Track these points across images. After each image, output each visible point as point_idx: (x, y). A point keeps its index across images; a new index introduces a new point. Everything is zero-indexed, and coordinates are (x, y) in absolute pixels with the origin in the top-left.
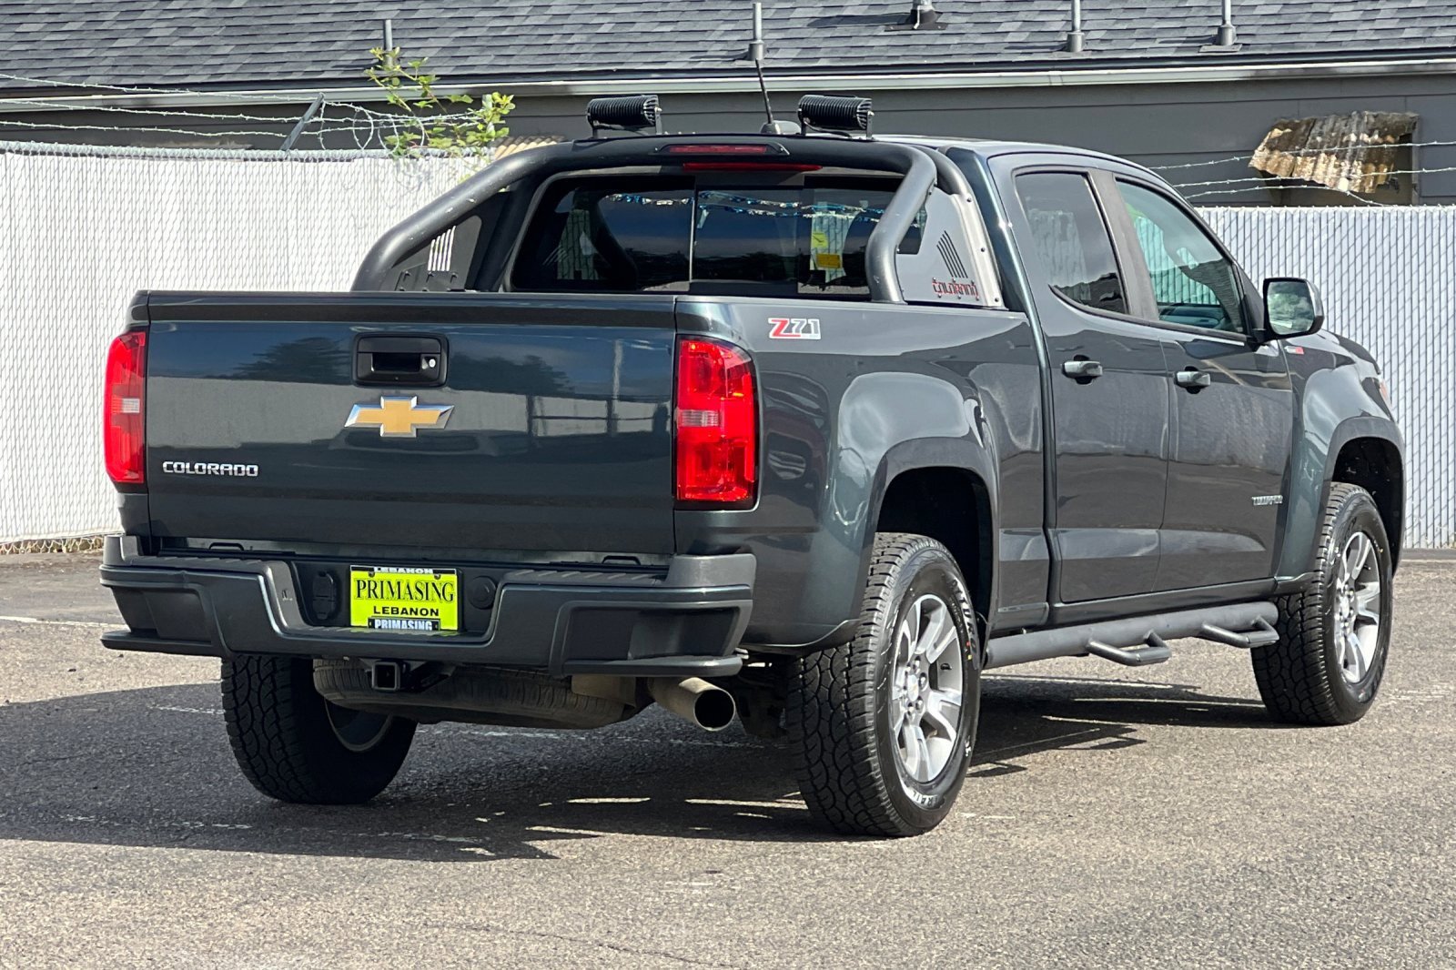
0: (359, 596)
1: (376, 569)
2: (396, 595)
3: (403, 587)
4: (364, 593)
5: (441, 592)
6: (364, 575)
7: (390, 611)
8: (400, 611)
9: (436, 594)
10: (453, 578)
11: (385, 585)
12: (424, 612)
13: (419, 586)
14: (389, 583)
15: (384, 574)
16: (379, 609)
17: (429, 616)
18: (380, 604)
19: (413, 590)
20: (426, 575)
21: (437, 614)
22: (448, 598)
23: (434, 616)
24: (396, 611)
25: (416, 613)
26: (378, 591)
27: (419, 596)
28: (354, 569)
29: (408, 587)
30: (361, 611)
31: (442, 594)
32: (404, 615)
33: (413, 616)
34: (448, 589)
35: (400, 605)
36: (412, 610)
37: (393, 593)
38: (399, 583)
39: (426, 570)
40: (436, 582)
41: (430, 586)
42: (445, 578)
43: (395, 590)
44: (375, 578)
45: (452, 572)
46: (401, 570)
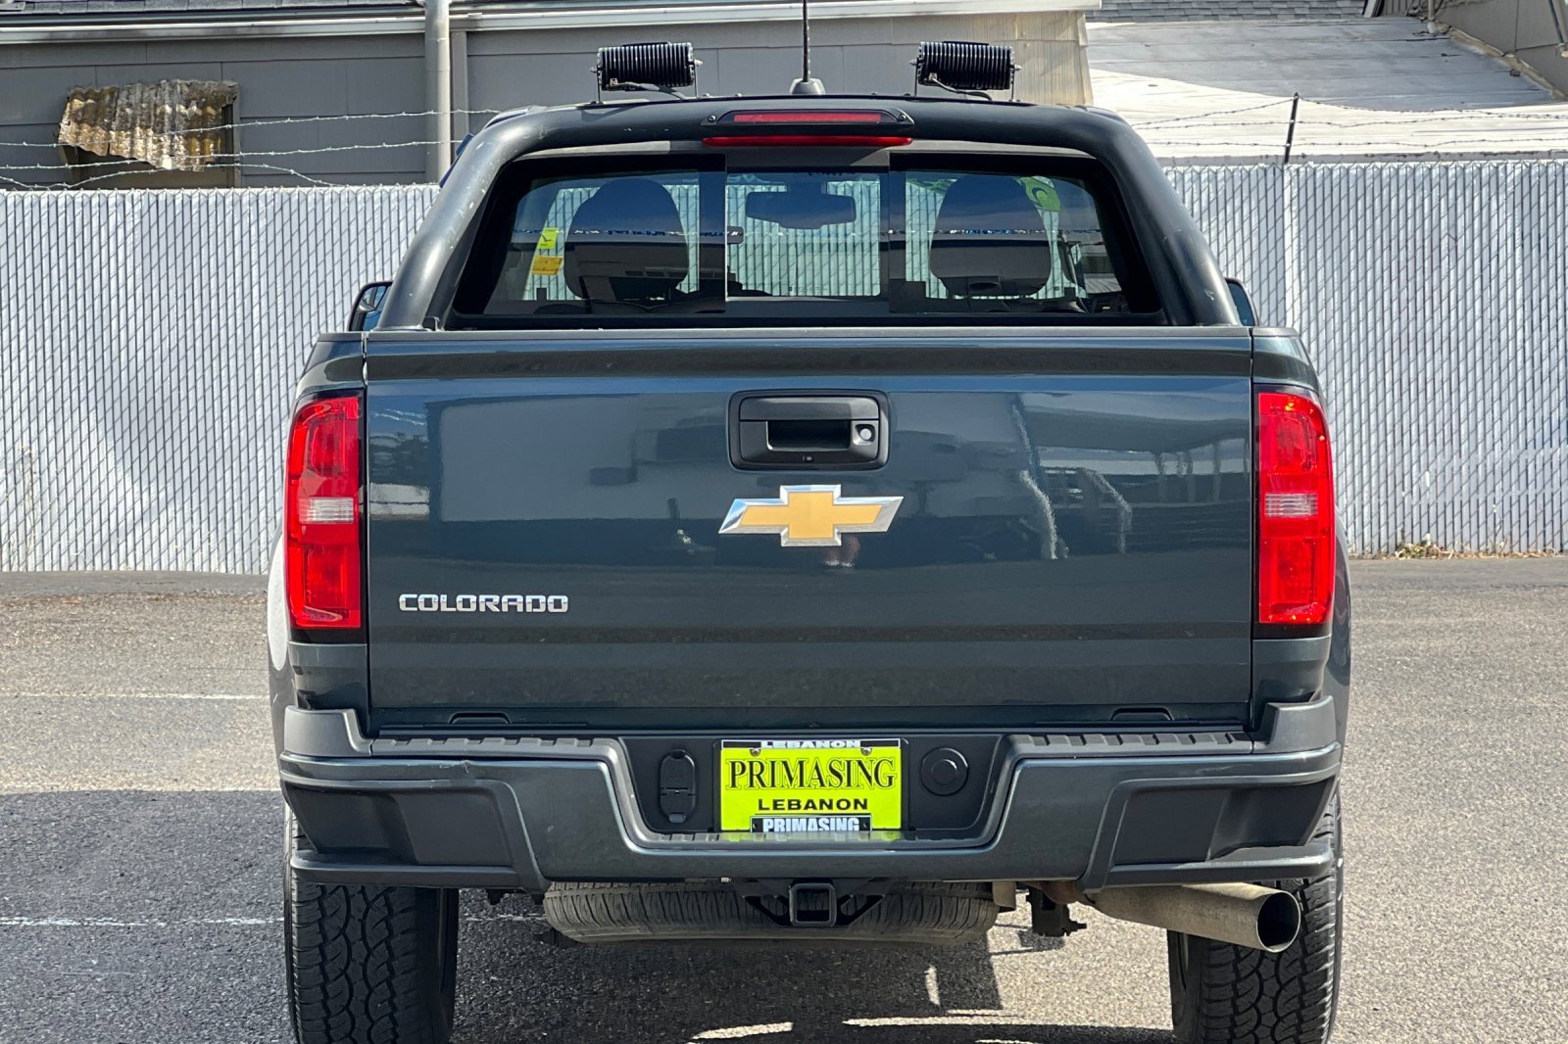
0: (734, 785)
1: (764, 743)
2: (797, 781)
3: (808, 769)
4: (743, 780)
5: (871, 773)
6: (742, 754)
7: (786, 805)
8: (803, 804)
9: (863, 779)
10: (895, 753)
11: (779, 767)
12: (843, 804)
13: (836, 767)
14: (785, 763)
15: (776, 751)
16: (768, 803)
17: (851, 810)
18: (768, 796)
19: (825, 773)
20: (848, 749)
21: (864, 806)
22: (884, 781)
23: (860, 810)
24: (793, 804)
25: (830, 807)
26: (766, 777)
27: (835, 780)
28: (727, 745)
29: (817, 768)
30: (737, 807)
31: (873, 777)
32: (810, 811)
33: (825, 810)
34: (884, 770)
35: (803, 796)
36: (822, 802)
37: (791, 779)
38: (801, 763)
39: (849, 742)
40: (864, 759)
41: (854, 766)
42: (878, 752)
43: (796, 774)
44: (762, 757)
45: (895, 744)
46: (808, 743)
